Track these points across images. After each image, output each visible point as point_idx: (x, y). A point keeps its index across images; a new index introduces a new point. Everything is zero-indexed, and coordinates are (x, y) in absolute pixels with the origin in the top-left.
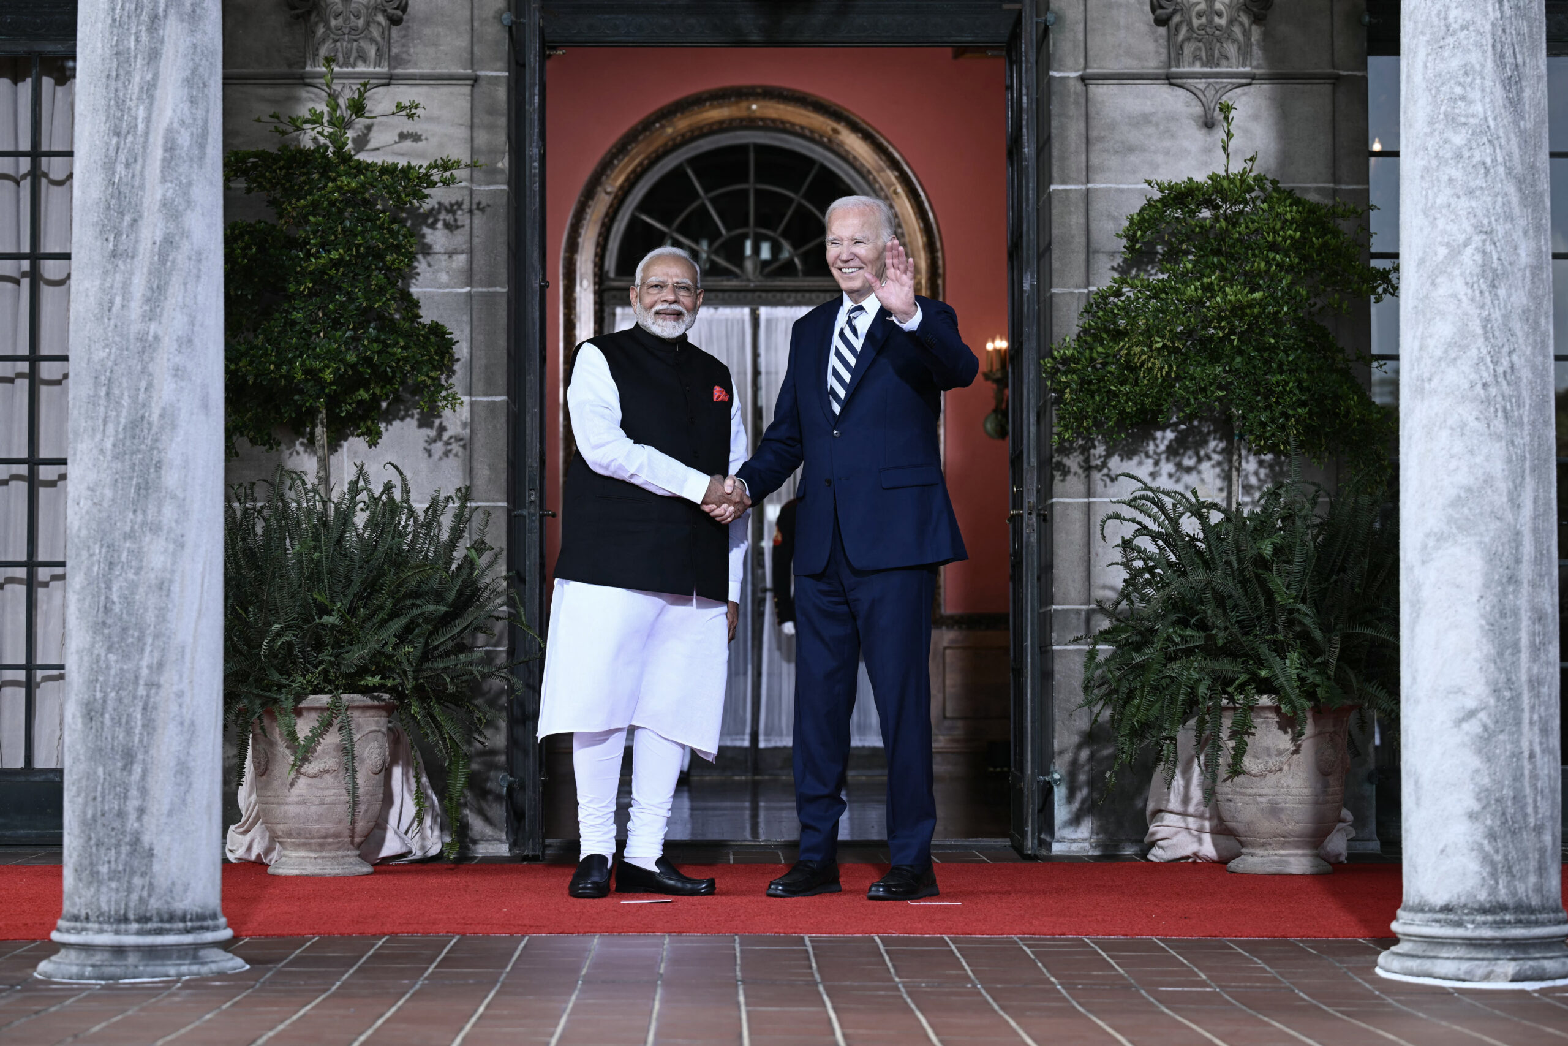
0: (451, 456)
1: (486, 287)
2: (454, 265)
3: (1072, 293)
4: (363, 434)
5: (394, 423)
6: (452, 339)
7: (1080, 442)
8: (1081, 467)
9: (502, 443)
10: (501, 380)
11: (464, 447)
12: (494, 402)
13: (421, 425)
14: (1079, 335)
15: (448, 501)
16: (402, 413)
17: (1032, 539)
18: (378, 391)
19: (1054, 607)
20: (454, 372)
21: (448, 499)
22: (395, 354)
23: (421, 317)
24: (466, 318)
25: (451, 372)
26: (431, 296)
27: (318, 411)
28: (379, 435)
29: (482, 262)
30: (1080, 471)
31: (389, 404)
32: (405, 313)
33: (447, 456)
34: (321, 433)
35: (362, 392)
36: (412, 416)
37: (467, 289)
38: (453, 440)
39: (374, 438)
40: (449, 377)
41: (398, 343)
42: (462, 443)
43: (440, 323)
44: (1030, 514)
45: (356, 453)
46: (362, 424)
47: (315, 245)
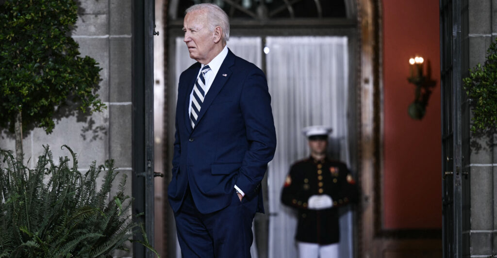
0: (97, 139)
1: (118, 34)
2: (99, 21)
3: (481, 37)
4: (43, 126)
5: (62, 119)
6: (98, 67)
7: (487, 129)
8: (488, 145)
9: (129, 131)
10: (128, 92)
11: (106, 133)
12: (124, 106)
13: (79, 120)
14: (486, 63)
15: (101, 168)
16: (67, 113)
17: (459, 190)
18: (53, 100)
19: (471, 231)
20: (99, 87)
21: (100, 167)
22: (65, 77)
23: (79, 54)
24: (106, 54)
25: (97, 88)
26: (84, 41)
27: (16, 112)
28: (53, 126)
29: (116, 19)
30: (487, 147)
31: (59, 108)
32: (69, 51)
33: (95, 139)
34: (18, 125)
35: (43, 100)
36: (73, 115)
37: (107, 36)
38: (98, 129)
39: (49, 127)
40: (96, 90)
41: (66, 71)
42: (104, 131)
43: (91, 57)
44: (458, 174)
45: (38, 138)
46: (42, 120)
47: (15, 10)
